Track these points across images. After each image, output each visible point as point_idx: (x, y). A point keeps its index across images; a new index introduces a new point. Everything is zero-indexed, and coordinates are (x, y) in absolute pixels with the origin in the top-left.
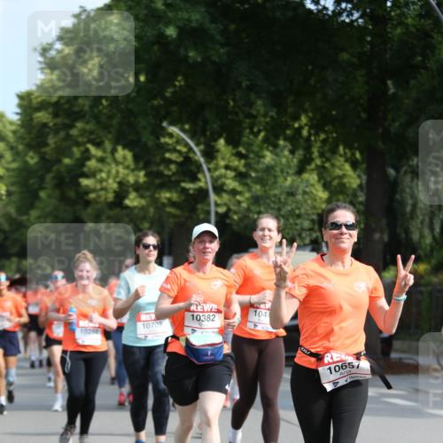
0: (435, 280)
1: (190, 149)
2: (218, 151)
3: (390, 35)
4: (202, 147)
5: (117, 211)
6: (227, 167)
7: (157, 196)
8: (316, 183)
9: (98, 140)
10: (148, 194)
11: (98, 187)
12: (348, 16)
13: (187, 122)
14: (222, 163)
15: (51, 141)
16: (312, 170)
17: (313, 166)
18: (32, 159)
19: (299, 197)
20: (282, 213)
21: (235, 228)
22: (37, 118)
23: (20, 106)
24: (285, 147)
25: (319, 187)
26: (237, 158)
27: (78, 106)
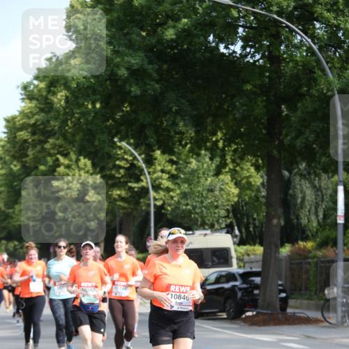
0: (319, 253)
1: (135, 158)
2: (156, 159)
3: (283, 72)
4: (143, 156)
6: (163, 171)
7: (110, 193)
8: (229, 182)
9: (65, 152)
12: (251, 57)
13: (132, 138)
14: (159, 168)
15: (30, 152)
16: (227, 172)
17: (227, 170)
18: (16, 167)
19: (217, 193)
20: (204, 204)
21: (169, 216)
22: (20, 135)
23: (7, 127)
24: (206, 155)
25: (232, 185)
26: (170, 164)
27: (50, 126)
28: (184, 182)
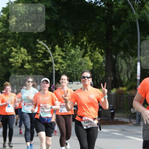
0: (129, 93)
1: (46, 49)
2: (56, 49)
3: (113, 10)
4: (50, 48)
5: (22, 70)
6: (59, 55)
7: (35, 64)
8: (89, 60)
9: (15, 46)
10: (32, 64)
11: (15, 61)
12: (99, 4)
13: (45, 40)
14: (57, 53)
16: (88, 56)
17: (88, 55)
19: (83, 65)
20: (78, 70)
24: (78, 48)
25: (90, 61)
26: (62, 52)
27: (8, 34)
28: (69, 60)
